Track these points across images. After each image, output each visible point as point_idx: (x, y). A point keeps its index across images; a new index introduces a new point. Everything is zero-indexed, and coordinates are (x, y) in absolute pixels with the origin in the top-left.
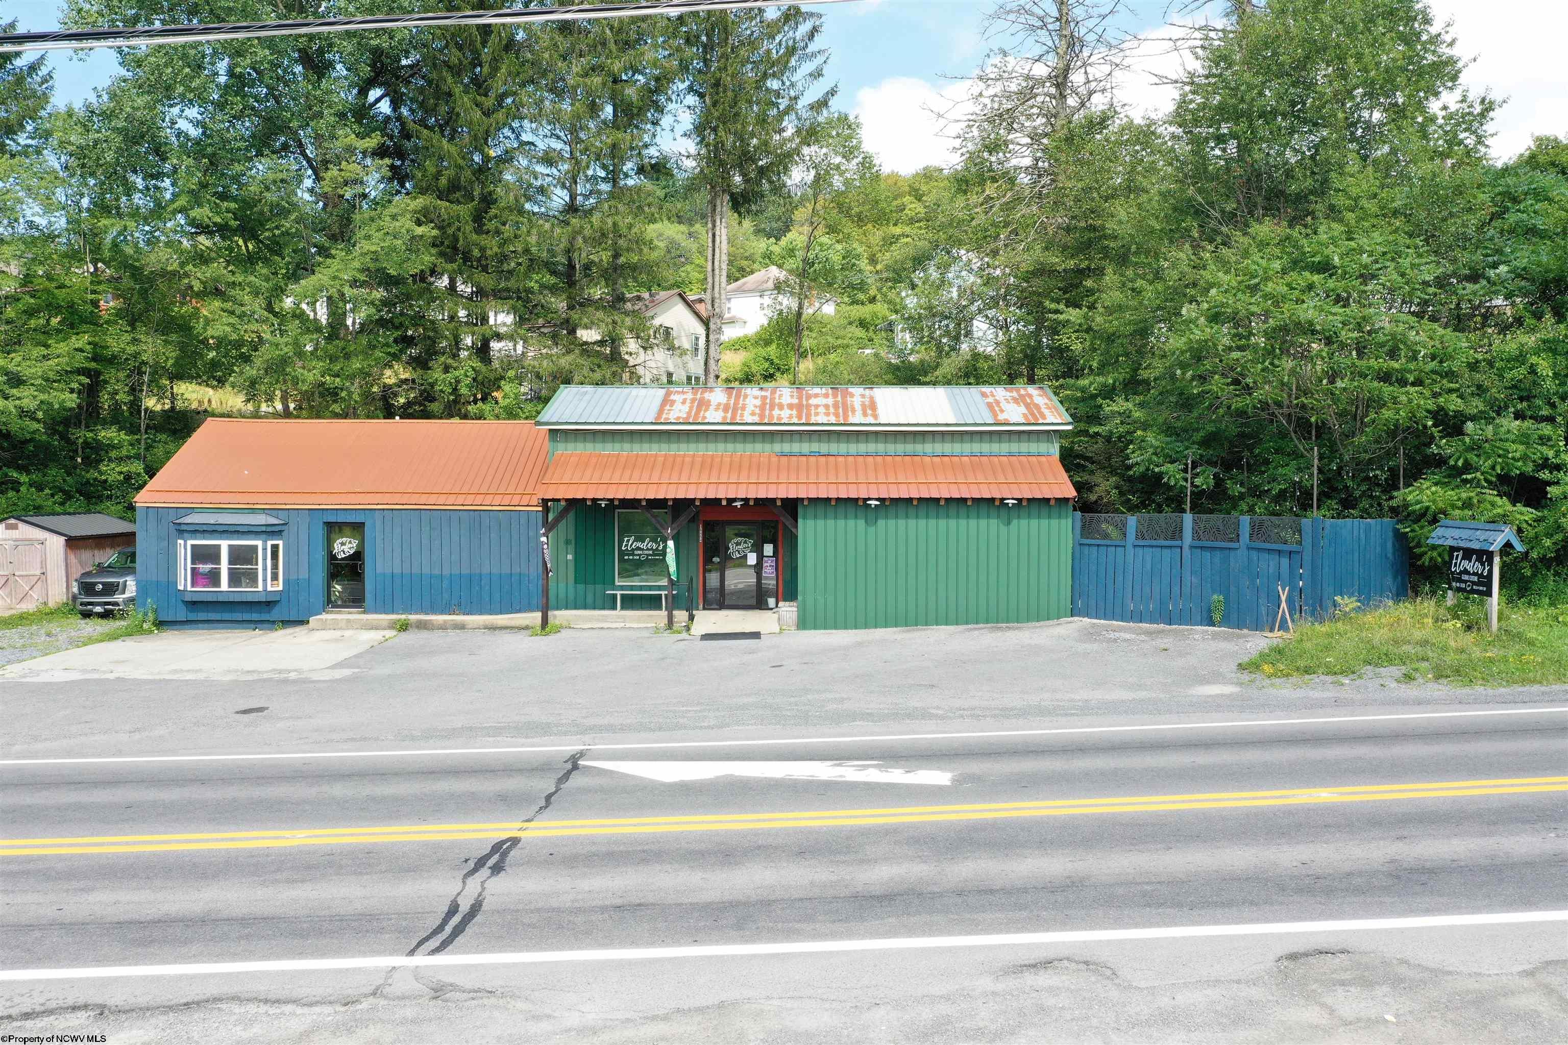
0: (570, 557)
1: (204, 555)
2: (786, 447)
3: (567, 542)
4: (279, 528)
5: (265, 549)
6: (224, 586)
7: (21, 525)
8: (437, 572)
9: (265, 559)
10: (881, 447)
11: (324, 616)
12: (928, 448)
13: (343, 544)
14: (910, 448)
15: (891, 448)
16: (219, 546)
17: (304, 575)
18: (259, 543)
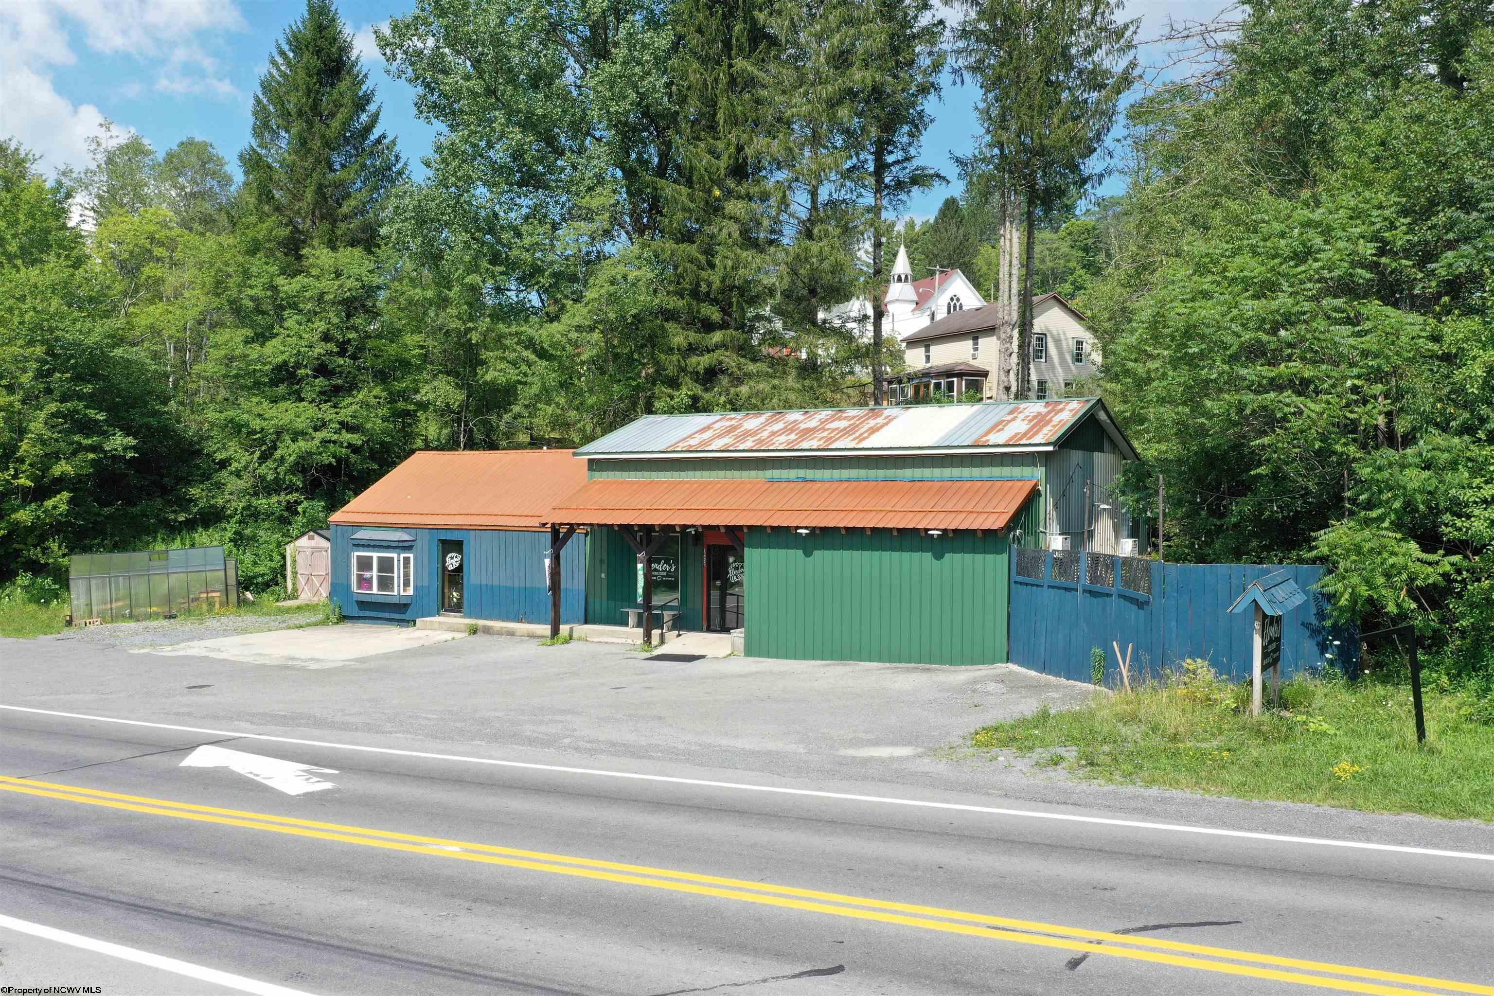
0: (603, 576)
1: (365, 564)
2: (776, 473)
3: (601, 561)
4: (410, 544)
5: (399, 561)
6: (375, 590)
7: (316, 536)
8: (509, 584)
9: (399, 569)
10: (862, 473)
11: (437, 619)
12: (908, 473)
13: (452, 558)
14: (890, 473)
15: (872, 473)
16: (371, 558)
17: (426, 584)
18: (395, 555)
